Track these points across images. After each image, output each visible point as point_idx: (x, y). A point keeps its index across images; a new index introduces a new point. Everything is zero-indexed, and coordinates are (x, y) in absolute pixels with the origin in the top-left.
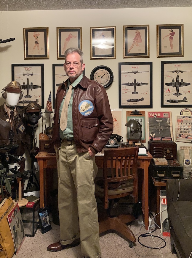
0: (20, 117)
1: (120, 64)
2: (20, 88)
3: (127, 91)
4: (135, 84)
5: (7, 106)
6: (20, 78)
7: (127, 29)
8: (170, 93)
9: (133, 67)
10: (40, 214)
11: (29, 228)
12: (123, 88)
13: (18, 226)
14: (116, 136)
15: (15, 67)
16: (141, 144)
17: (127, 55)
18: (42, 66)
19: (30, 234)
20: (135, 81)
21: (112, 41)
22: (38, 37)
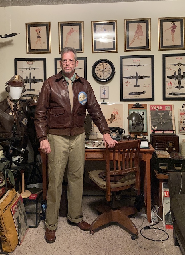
0: (23, 111)
1: (122, 58)
2: (23, 81)
3: (128, 84)
4: (137, 77)
5: (10, 100)
6: (22, 72)
7: (128, 22)
8: (172, 86)
9: (135, 60)
10: (43, 205)
11: (33, 219)
12: (125, 81)
13: (21, 217)
14: (118, 129)
15: (18, 62)
16: (142, 137)
17: (128, 48)
18: (44, 60)
19: (34, 225)
20: (137, 74)
21: (113, 34)
22: (40, 32)
